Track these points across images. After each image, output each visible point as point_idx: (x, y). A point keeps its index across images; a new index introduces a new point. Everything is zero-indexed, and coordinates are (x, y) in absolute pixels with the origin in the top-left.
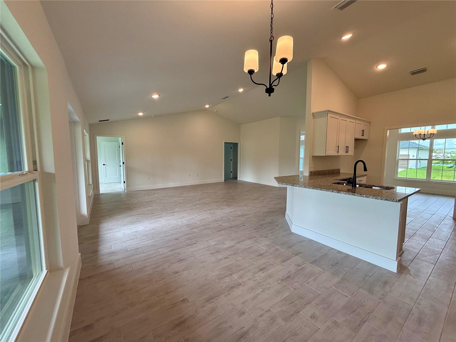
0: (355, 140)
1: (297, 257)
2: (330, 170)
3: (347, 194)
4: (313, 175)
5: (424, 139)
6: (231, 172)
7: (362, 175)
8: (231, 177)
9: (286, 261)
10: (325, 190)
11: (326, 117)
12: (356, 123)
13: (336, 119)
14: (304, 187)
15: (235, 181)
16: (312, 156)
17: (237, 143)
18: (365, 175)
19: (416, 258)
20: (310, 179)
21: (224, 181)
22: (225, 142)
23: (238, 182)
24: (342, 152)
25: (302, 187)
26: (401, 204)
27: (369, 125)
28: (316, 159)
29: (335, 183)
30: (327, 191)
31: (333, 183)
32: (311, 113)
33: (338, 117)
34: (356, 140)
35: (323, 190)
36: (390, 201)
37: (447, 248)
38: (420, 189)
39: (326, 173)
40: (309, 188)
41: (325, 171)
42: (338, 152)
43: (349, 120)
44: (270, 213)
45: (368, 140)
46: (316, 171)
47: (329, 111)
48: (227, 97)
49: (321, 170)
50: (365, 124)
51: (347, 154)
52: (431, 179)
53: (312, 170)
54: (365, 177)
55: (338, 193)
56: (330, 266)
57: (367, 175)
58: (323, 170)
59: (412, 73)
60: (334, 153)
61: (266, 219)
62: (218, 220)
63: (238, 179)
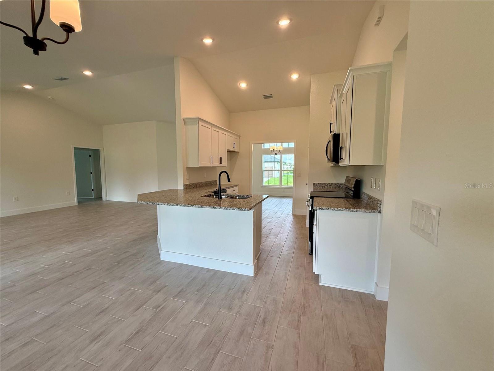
0: (227, 151)
1: (159, 294)
2: (207, 182)
3: (209, 207)
4: (189, 188)
5: (276, 154)
6: (93, 190)
7: (234, 185)
8: (93, 197)
9: (141, 307)
10: (189, 205)
11: (197, 125)
12: (228, 135)
13: (208, 129)
14: (167, 205)
15: (98, 202)
16: (186, 167)
17: (99, 150)
18: (237, 185)
19: (269, 255)
20: (185, 193)
21: (76, 204)
22: (75, 147)
23: (104, 203)
24: (216, 164)
25: (165, 205)
26: (253, 211)
27: (239, 138)
28: (190, 170)
29: (205, 196)
30: (190, 207)
31: (203, 196)
32: (182, 118)
33: (210, 127)
34: (230, 152)
35: (187, 206)
36: (243, 210)
37: (287, 240)
38: (268, 195)
39: (203, 185)
40: (173, 205)
41: (202, 182)
42: (212, 163)
43: (221, 131)
44: (138, 240)
45: (238, 152)
46: (192, 184)
47: (199, 118)
48: (65, 79)
49: (197, 182)
50: (236, 137)
51: (221, 165)
52: (282, 185)
53: (187, 183)
54: (237, 187)
55: (201, 207)
56: (196, 292)
57: (238, 185)
58: (200, 182)
59: (264, 97)
60: (208, 164)
61: (129, 251)
62: (39, 272)
63: (104, 199)
